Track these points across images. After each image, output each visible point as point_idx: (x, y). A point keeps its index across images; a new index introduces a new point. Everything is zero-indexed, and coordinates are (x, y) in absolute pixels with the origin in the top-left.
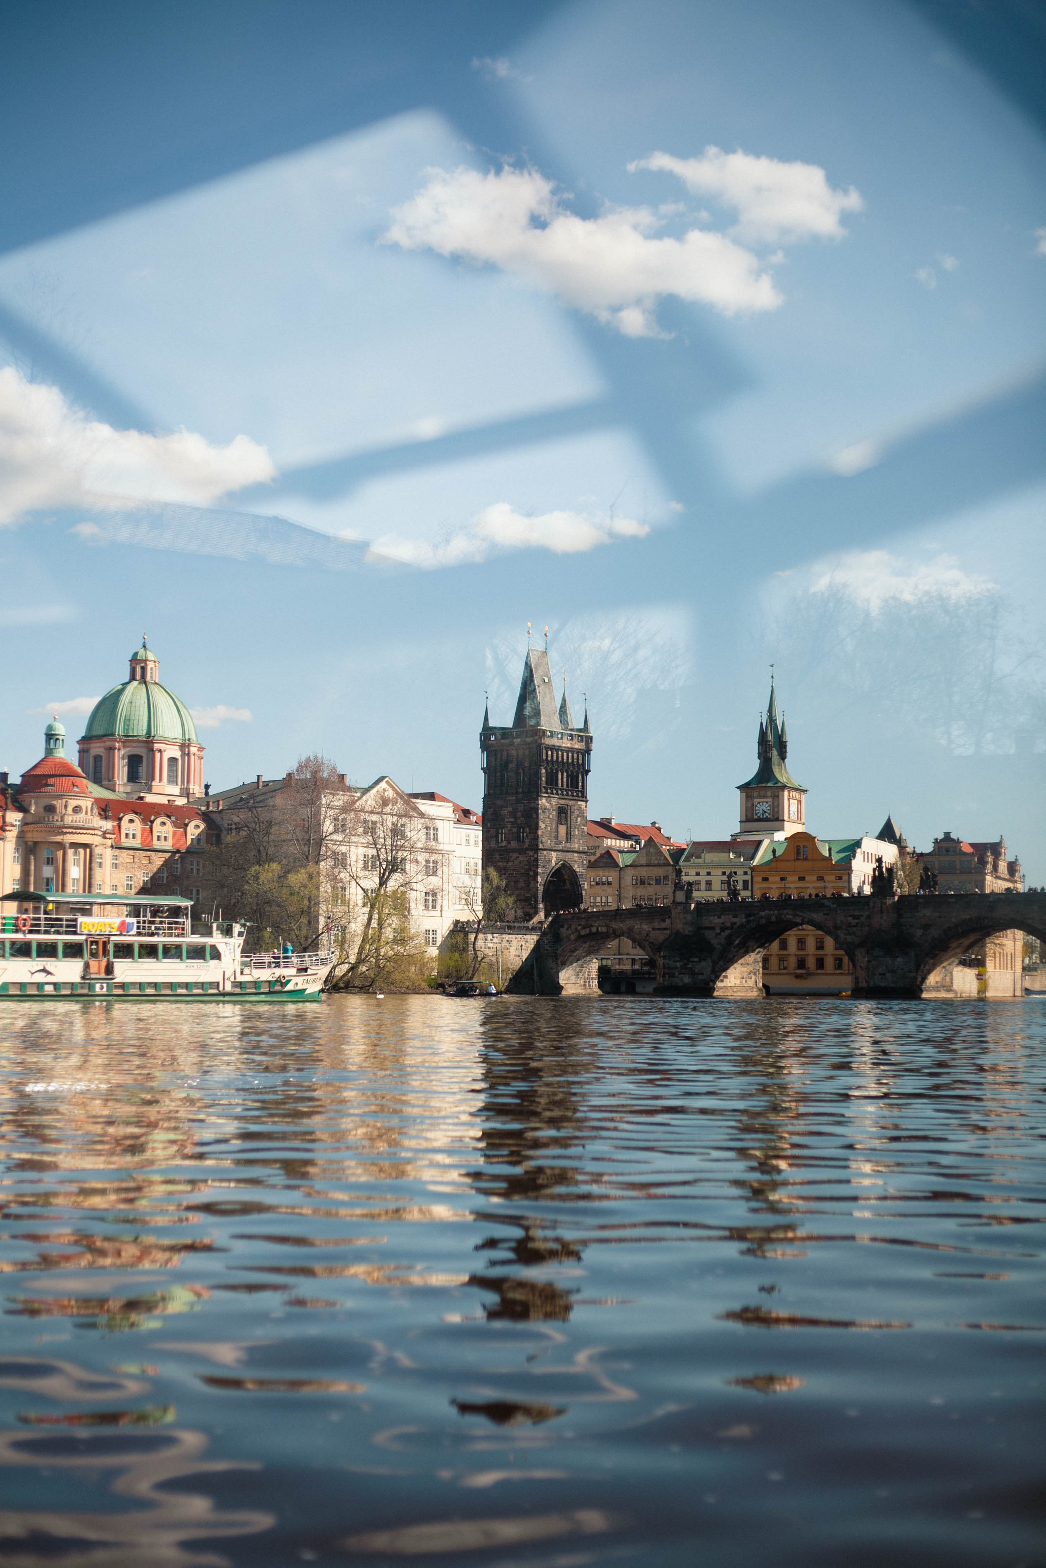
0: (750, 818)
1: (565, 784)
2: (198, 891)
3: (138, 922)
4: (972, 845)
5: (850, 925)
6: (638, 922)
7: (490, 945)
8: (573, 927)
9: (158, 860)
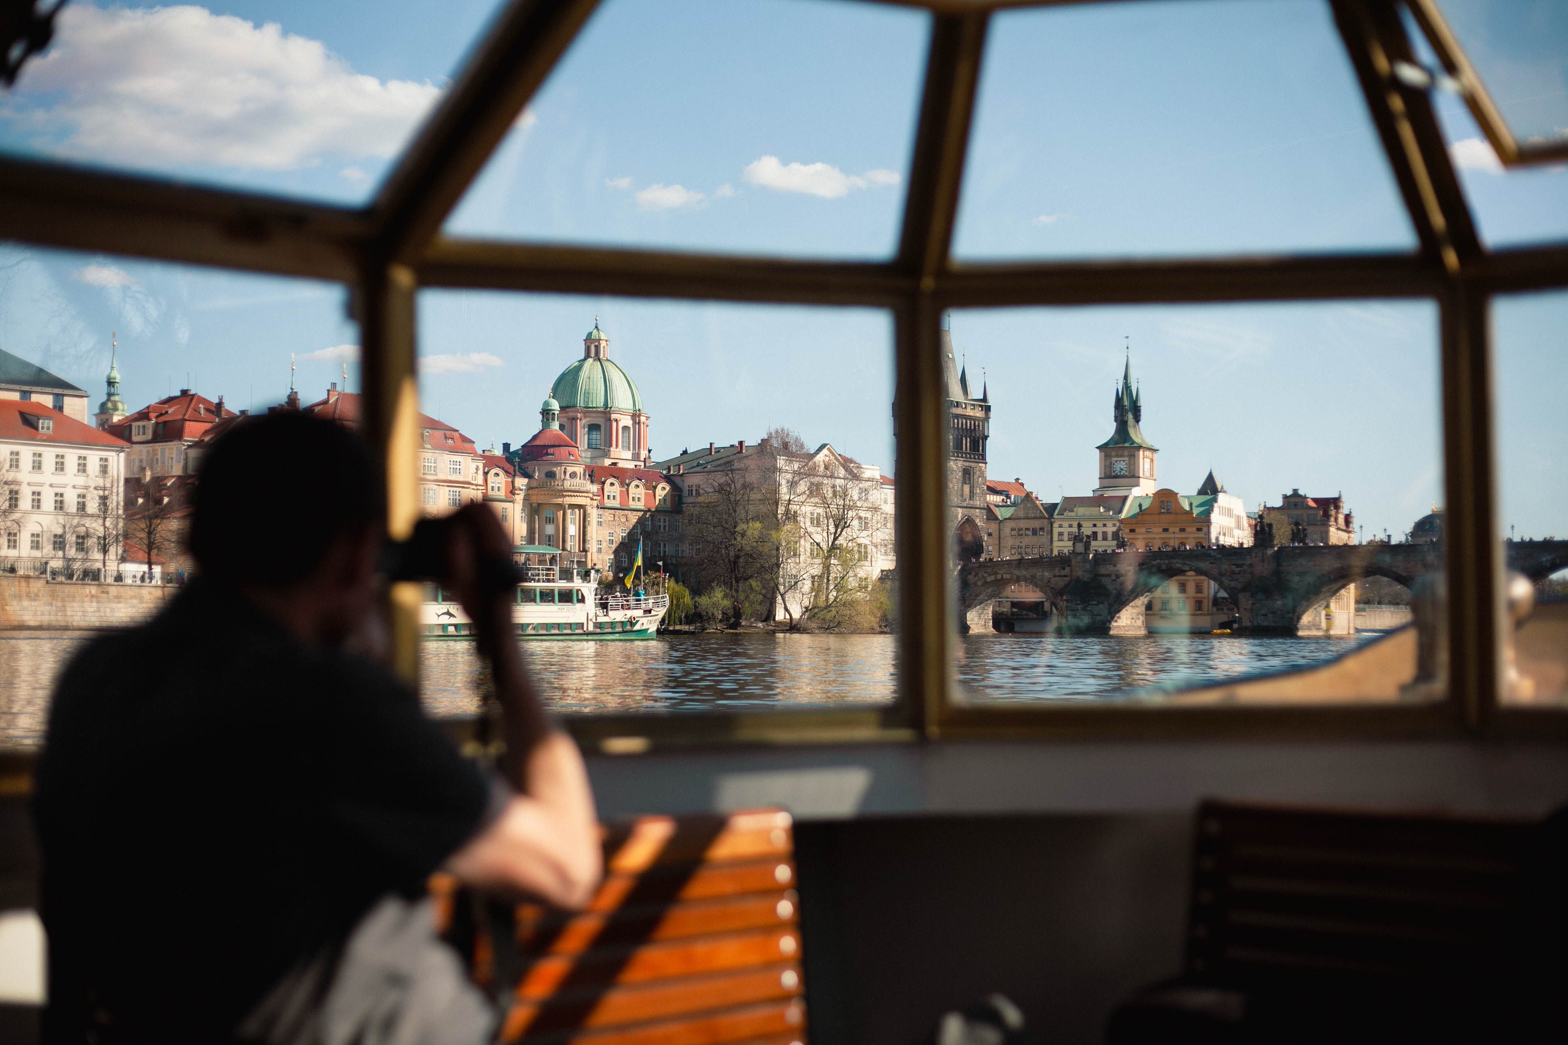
0: (1109, 475)
1: (968, 448)
2: (665, 545)
4: (1315, 500)
5: (1233, 572)
6: (1040, 570)
8: (980, 575)
9: (634, 518)
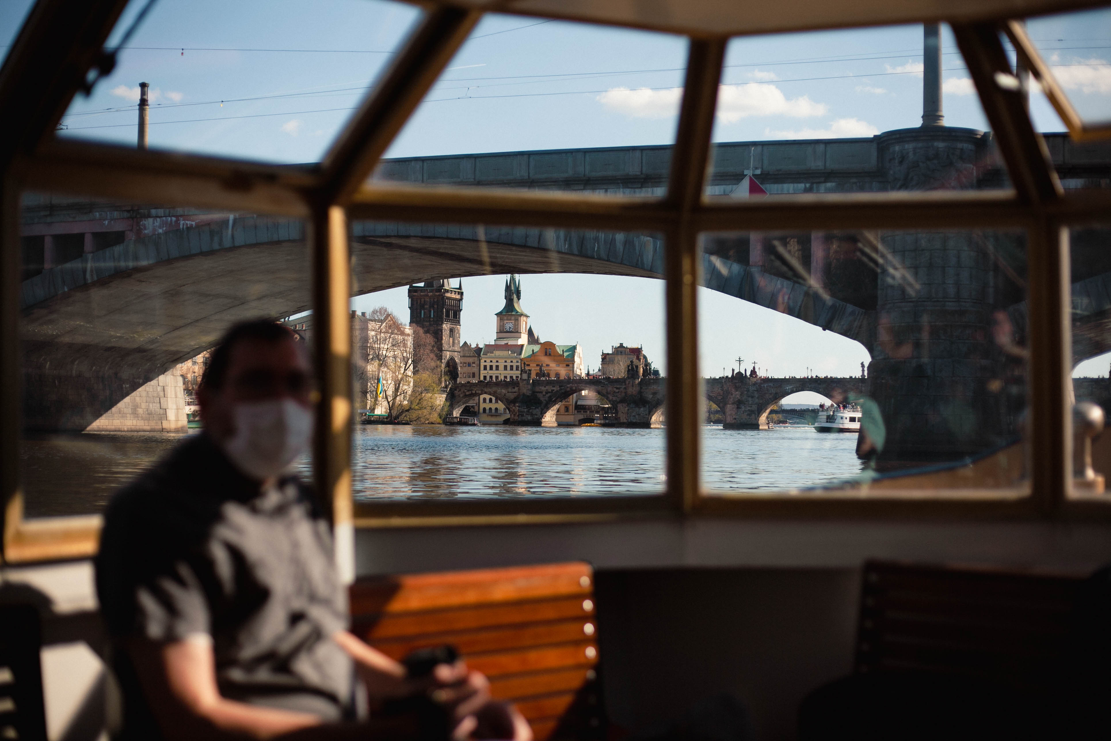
0: (502, 331)
1: (453, 317)
4: (631, 349)
5: (614, 392)
6: (500, 389)
8: (462, 390)
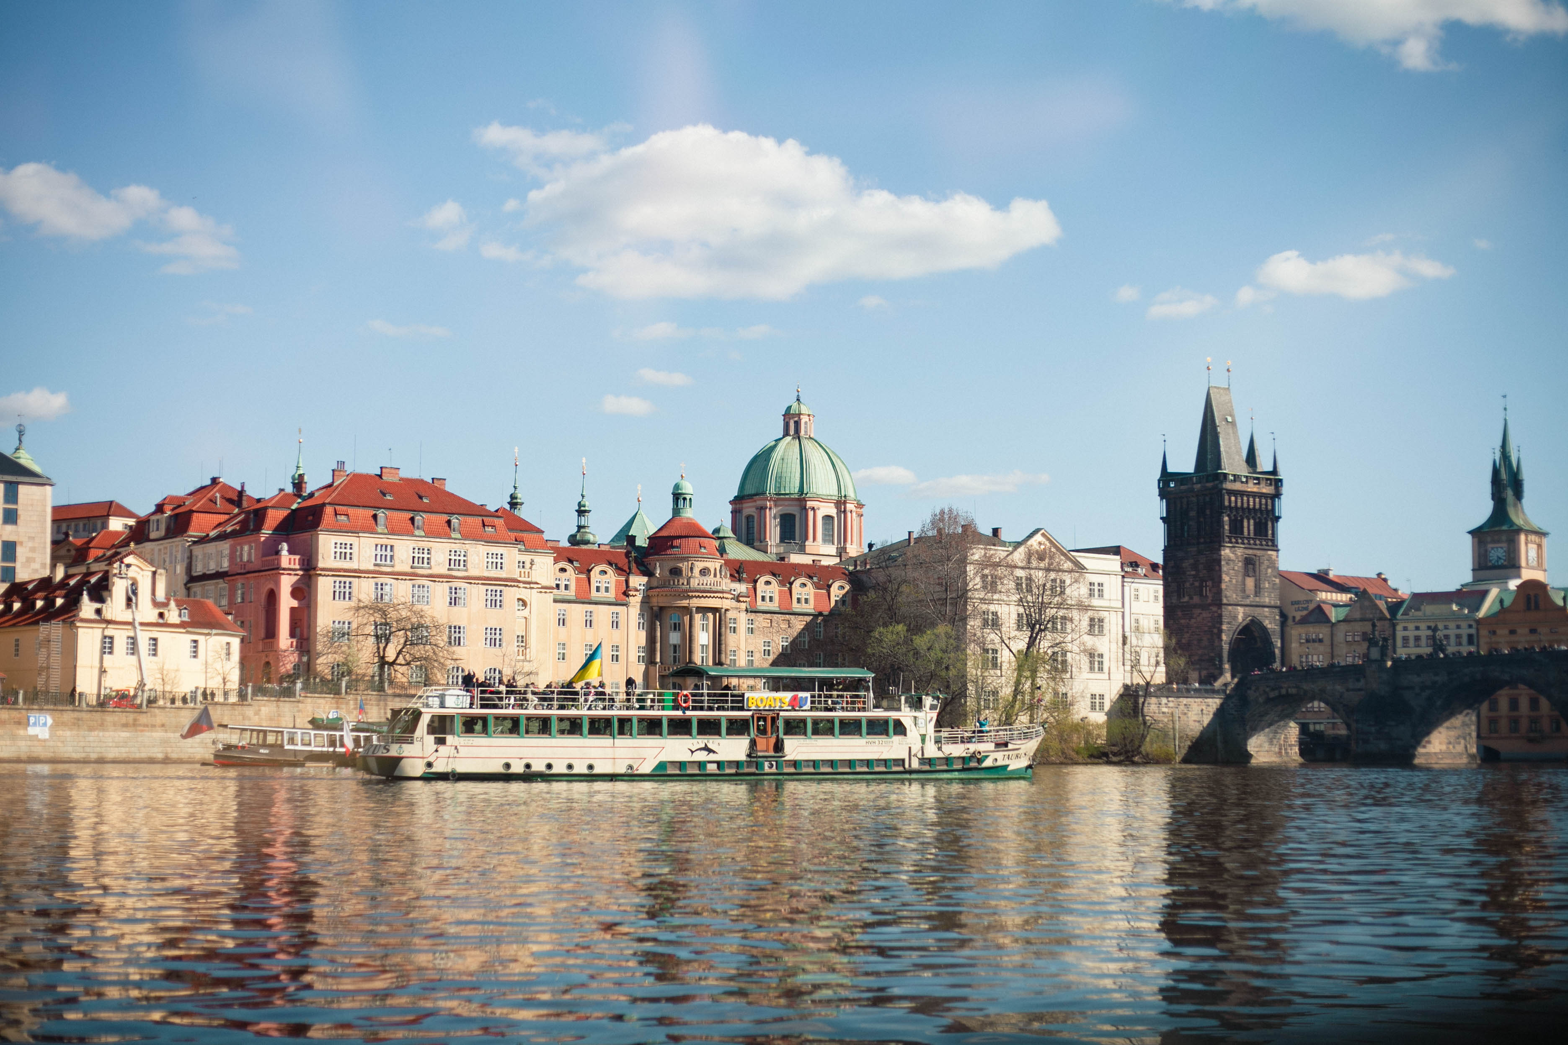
0: (1482, 565)
1: (1252, 532)
3: (813, 696)
6: (1331, 683)
7: (1165, 710)
9: (799, 625)
